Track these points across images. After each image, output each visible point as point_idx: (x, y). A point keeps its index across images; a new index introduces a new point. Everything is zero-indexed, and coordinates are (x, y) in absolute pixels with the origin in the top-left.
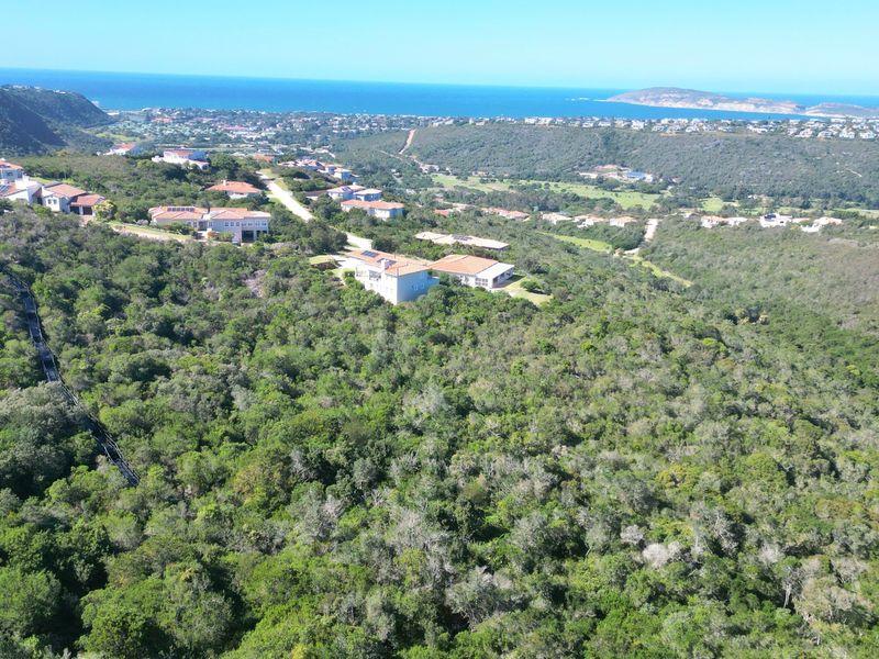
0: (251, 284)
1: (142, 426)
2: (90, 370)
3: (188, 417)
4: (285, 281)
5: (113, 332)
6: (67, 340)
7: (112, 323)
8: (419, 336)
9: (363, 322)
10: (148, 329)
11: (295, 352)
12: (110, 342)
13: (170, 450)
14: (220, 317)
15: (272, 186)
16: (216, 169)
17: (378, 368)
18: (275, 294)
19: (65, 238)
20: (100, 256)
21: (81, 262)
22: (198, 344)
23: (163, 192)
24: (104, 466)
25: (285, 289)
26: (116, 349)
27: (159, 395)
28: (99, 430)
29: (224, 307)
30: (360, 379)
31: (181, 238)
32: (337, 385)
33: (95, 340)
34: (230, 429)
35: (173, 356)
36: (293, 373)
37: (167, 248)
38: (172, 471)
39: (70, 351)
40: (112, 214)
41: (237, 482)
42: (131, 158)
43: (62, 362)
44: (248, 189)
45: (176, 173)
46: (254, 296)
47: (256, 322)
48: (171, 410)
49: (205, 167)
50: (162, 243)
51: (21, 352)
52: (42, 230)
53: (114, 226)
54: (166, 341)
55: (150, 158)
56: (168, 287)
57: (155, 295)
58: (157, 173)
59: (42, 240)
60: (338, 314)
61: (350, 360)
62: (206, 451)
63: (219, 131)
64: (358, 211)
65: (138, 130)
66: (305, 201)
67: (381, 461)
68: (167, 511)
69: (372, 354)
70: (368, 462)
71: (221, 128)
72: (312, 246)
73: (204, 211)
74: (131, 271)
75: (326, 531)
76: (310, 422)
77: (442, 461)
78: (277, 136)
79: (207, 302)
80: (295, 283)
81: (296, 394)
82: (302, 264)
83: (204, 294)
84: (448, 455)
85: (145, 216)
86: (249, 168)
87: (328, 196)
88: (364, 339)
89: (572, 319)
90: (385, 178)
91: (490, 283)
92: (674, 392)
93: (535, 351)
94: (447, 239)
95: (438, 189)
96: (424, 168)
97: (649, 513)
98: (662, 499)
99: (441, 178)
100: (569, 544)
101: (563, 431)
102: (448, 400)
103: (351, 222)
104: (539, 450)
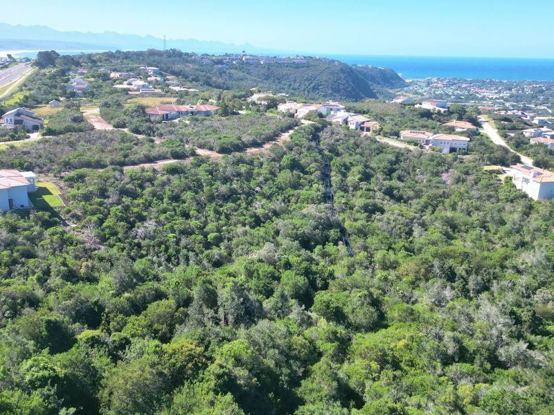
0: (444, 176)
1: (363, 233)
2: (346, 204)
3: (386, 234)
4: (464, 177)
5: (362, 189)
6: (340, 188)
7: (363, 185)
8: (545, 221)
9: (508, 207)
10: (380, 190)
11: (459, 216)
12: (359, 193)
13: (373, 247)
14: (421, 191)
15: (485, 126)
16: (452, 113)
17: (509, 234)
18: (457, 183)
19: (352, 141)
20: (367, 152)
21: (356, 154)
22: (405, 202)
23: (416, 124)
24: (341, 245)
25: (464, 181)
26: (361, 196)
27: (375, 221)
28: (343, 231)
29: (425, 186)
30: (495, 238)
31: (412, 147)
32: (479, 238)
33: (353, 191)
34: (407, 245)
35: (389, 205)
36: (454, 227)
37: (403, 151)
38: (372, 256)
39: (340, 193)
40: (379, 132)
41: (401, 270)
42: (403, 105)
43: (335, 198)
44: (469, 126)
45: (427, 114)
46: (444, 183)
47: (441, 196)
48: (379, 229)
49: (445, 112)
50: (401, 149)
51: (318, 190)
52: (342, 136)
53: (378, 138)
54: (387, 197)
55: (414, 105)
56: (397, 172)
57: (390, 175)
58: (415, 113)
60: (493, 200)
61: (492, 227)
62: (391, 252)
63: (471, 93)
64: (541, 145)
65: (420, 91)
66: (505, 136)
67: (489, 281)
68: (363, 271)
69: (507, 225)
70: (479, 278)
71: (472, 90)
72: (490, 159)
73: (430, 134)
74: (380, 161)
75: (440, 302)
76: (451, 251)
77: (530, 291)
78: (511, 97)
79: (417, 182)
80: (471, 178)
81: (452, 238)
82: (478, 168)
83: (417, 178)
84: (536, 289)
85: (397, 135)
86: (473, 113)
87: (522, 133)
88: (505, 216)
102: (548, 259)
103: (532, 150)
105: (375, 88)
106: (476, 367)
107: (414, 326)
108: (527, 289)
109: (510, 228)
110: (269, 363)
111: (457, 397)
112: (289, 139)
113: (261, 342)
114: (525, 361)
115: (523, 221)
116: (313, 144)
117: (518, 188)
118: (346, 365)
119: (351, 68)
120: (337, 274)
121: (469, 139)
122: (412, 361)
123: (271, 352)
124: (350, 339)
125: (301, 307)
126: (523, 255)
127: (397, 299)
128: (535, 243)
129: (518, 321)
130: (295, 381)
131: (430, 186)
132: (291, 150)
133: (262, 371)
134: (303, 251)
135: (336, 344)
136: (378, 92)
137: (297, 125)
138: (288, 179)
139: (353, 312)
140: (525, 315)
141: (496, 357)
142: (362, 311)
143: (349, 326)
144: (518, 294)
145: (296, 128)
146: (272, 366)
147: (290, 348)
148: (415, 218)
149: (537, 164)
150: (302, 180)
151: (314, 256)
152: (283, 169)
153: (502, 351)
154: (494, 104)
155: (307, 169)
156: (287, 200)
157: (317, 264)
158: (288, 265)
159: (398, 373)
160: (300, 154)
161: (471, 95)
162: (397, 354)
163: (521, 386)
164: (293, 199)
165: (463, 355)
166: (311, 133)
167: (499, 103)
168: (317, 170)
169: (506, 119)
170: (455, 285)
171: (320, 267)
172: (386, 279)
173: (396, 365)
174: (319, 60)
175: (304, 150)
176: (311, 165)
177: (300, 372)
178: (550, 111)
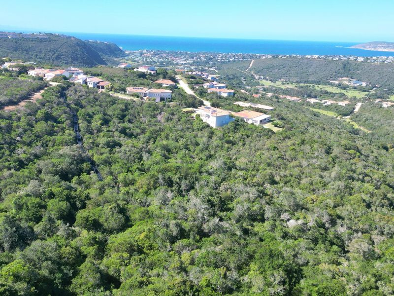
0: (159, 117)
1: (108, 163)
2: (93, 143)
3: (125, 161)
4: (171, 117)
5: (103, 131)
6: (87, 132)
7: (104, 128)
8: (221, 140)
9: (200, 134)
10: (117, 130)
11: (171, 143)
12: (102, 134)
13: (116, 172)
14: (145, 129)
15: (180, 82)
16: (159, 74)
17: (202, 151)
18: (167, 121)
19: (92, 96)
20: (104, 104)
21: (96, 105)
22: (135, 137)
23: (136, 83)
24: (93, 175)
25: (171, 119)
26: (103, 136)
27: (116, 153)
28: (93, 163)
29: (147, 125)
30: (194, 155)
31: (135, 99)
32: (185, 156)
33: (97, 133)
34: (140, 167)
35: (124, 140)
36: (169, 151)
37: (129, 102)
38: (116, 178)
39: (87, 136)
40: (111, 89)
41: (137, 185)
42: (126, 69)
43: (84, 140)
44: (170, 82)
45: (143, 75)
46: (159, 122)
47: (158, 131)
48: (119, 158)
49: (154, 73)
50: (128, 100)
51: (70, 135)
52: (84, 93)
53: (111, 93)
54: (123, 135)
55: (133, 69)
56: (127, 116)
57: (122, 119)
59: (83, 97)
60: (190, 130)
61: (191, 147)
62: (129, 173)
63: (169, 60)
64: (214, 93)
65: (137, 59)
66: (193, 88)
67: (193, 183)
68: (111, 190)
69: (200, 146)
70: (187, 182)
71: (170, 59)
72: (186, 104)
73: (147, 89)
74: (114, 110)
75: (165, 202)
76: (169, 167)
77: (217, 185)
78: (194, 62)
79: (141, 123)
80: (175, 117)
81: (169, 158)
82: (179, 110)
83: (141, 120)
84: (220, 183)
85: (124, 90)
86: (172, 74)
87: (202, 86)
88: (199, 140)
89: (289, 138)
90: (238, 82)
91: (259, 122)
92: (326, 169)
93: (268, 149)
94: (247, 104)
95: (261, 87)
96: (257, 77)
97: (296, 210)
98: (305, 207)
99: (264, 82)
100: (259, 217)
101: (270, 179)
102: (225, 164)
103: (209, 97)
104: (259, 185)
105: (105, 57)
106: (191, 240)
107: (150, 221)
108: (216, 184)
109: (202, 147)
110: (44, 273)
111: (182, 263)
112: (41, 98)
113: (35, 258)
114: (219, 229)
115: (209, 141)
116: (62, 100)
117: (204, 121)
118: (105, 260)
119: (84, 43)
120: (91, 196)
121: (171, 92)
122: (150, 246)
123: (45, 264)
124: (106, 241)
125: (66, 224)
126: (211, 163)
127: (137, 205)
128: (217, 155)
129: (213, 205)
130: (67, 281)
131: (150, 125)
132: (44, 106)
133: (39, 280)
134: (63, 183)
135: (96, 246)
136: (107, 60)
137: (46, 86)
138: (44, 129)
139: (106, 221)
140: (216, 201)
142: (113, 219)
143: (104, 231)
144: (211, 188)
145: (46, 88)
146: (47, 275)
147: (60, 257)
148: (143, 148)
149: (213, 105)
150: (56, 129)
151: (72, 185)
152: (39, 121)
153: (205, 226)
154: (184, 67)
155: (59, 120)
156: (44, 145)
157: (76, 191)
158: (52, 195)
159: (142, 256)
160: (52, 108)
161: (170, 62)
162: (140, 244)
163: (218, 245)
164: (50, 144)
165: (183, 234)
166: (59, 92)
167: (187, 67)
168: (67, 120)
169: (192, 77)
170: (173, 189)
171: (78, 193)
172: (128, 193)
173: (140, 251)
174: (58, 36)
175: (54, 105)
176: (62, 116)
177: (70, 273)
178: (217, 71)
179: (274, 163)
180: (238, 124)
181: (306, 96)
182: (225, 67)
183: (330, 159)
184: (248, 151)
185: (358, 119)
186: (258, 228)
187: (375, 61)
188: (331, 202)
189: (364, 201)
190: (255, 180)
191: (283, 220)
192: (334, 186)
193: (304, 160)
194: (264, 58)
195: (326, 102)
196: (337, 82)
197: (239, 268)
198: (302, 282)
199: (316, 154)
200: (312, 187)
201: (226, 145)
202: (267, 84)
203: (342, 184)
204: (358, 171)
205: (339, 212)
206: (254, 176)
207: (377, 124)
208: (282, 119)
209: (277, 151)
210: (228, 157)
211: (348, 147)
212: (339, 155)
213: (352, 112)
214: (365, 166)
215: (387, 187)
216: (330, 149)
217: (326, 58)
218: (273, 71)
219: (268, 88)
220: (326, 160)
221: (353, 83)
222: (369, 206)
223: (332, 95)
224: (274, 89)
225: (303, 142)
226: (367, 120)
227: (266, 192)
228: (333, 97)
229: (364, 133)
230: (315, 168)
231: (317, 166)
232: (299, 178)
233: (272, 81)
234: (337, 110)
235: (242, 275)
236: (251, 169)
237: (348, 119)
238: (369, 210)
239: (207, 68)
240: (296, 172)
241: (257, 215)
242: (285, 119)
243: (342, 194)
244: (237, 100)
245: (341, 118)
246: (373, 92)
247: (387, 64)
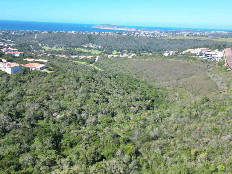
8: (15, 81)
17: (3, 88)
64: (10, 54)
69: (1, 85)
77: (14, 105)
84: (16, 105)
87: (1, 51)
89: (57, 76)
90: (28, 48)
91: (39, 69)
92: (77, 89)
93: (45, 83)
94: (32, 60)
95: (43, 50)
96: (40, 45)
97: (61, 111)
98: (66, 108)
99: (45, 47)
100: (40, 118)
101: (47, 98)
102: (19, 93)
103: (6, 57)
104: (40, 102)
109: (3, 86)
114: (17, 127)
115: (7, 82)
117: (2, 71)
126: (9, 94)
128: (14, 90)
129: (12, 116)
140: (13, 113)
141: (6, 130)
144: (10, 107)
149: (8, 61)
153: (8, 128)
163: (16, 135)
178: (12, 42)
179: (49, 90)
180: (26, 71)
181: (70, 55)
182: (18, 39)
183: (79, 84)
184: (33, 85)
185: (97, 65)
186: (40, 122)
187: (103, 34)
188: (79, 104)
189: (95, 101)
190: (38, 99)
191: (54, 116)
192: (81, 96)
193: (65, 86)
194: (43, 33)
195: (81, 57)
196: (86, 46)
197: (28, 142)
198: (62, 141)
199: (71, 82)
200: (69, 99)
201: (19, 83)
202: (47, 48)
203: (84, 95)
204: (92, 88)
205: (83, 108)
206: (37, 98)
207: (106, 66)
208: (53, 66)
209: (50, 83)
210: (21, 89)
211: (88, 77)
212: (83, 82)
213: (94, 61)
214: (96, 85)
215: (106, 93)
216: (79, 79)
217: (79, 33)
218: (50, 41)
219: (47, 51)
220: (76, 85)
221: (95, 46)
222: (97, 103)
223: (84, 53)
224: (52, 51)
225: (64, 77)
226: (101, 65)
227: (44, 105)
228: (85, 54)
229: (100, 71)
230: (71, 89)
231: (72, 88)
232: (63, 95)
233: (50, 47)
234: (87, 61)
235: (31, 145)
236: (35, 94)
237: (92, 65)
238: (97, 105)
239: (5, 40)
240: (61, 92)
241: (40, 116)
242: (54, 66)
243: (85, 99)
244: (26, 58)
245: (89, 65)
246: (104, 51)
247: (109, 36)
